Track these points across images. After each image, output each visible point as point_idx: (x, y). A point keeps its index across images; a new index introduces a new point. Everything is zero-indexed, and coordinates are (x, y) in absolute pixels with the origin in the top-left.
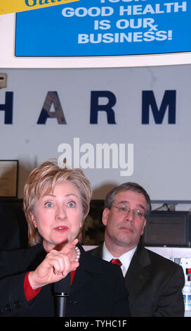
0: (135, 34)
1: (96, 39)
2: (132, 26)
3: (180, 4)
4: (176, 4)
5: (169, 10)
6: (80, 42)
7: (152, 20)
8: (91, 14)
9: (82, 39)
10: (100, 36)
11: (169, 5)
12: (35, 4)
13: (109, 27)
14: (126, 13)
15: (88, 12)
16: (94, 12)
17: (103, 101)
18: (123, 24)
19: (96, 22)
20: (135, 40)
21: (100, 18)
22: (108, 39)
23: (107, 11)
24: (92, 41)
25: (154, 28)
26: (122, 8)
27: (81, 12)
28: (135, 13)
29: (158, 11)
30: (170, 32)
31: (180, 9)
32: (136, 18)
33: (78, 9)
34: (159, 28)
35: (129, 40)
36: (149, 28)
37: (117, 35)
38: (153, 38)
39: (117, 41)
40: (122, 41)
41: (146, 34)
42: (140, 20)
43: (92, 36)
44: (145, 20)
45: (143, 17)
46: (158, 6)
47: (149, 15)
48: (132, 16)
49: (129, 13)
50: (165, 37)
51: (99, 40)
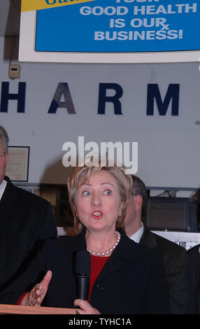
0: (148, 32)
1: (111, 36)
2: (145, 25)
3: (191, 5)
4: (187, 5)
5: (180, 11)
6: (96, 38)
7: (164, 20)
8: (107, 13)
9: (99, 36)
10: (115, 33)
11: (180, 6)
12: (55, 2)
13: (123, 25)
14: (139, 12)
15: (104, 11)
16: (110, 11)
17: (111, 93)
18: (136, 23)
19: (112, 20)
20: (148, 38)
21: (115, 17)
22: (123, 36)
23: (122, 11)
24: (108, 38)
25: (166, 27)
26: (136, 8)
27: (98, 11)
28: (148, 13)
29: (170, 12)
30: (181, 31)
31: (191, 10)
32: (149, 17)
33: (95, 8)
34: (170, 28)
35: (142, 38)
36: (161, 27)
37: (131, 33)
38: (165, 37)
39: (131, 38)
40: (135, 38)
41: (158, 33)
42: (153, 20)
43: (108, 33)
44: (158, 19)
45: (155, 16)
46: (170, 7)
47: (161, 15)
48: (146, 16)
49: (143, 13)
50: (176, 36)
51: (114, 38)
